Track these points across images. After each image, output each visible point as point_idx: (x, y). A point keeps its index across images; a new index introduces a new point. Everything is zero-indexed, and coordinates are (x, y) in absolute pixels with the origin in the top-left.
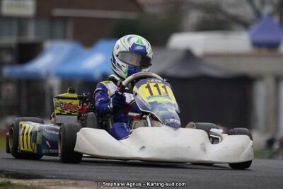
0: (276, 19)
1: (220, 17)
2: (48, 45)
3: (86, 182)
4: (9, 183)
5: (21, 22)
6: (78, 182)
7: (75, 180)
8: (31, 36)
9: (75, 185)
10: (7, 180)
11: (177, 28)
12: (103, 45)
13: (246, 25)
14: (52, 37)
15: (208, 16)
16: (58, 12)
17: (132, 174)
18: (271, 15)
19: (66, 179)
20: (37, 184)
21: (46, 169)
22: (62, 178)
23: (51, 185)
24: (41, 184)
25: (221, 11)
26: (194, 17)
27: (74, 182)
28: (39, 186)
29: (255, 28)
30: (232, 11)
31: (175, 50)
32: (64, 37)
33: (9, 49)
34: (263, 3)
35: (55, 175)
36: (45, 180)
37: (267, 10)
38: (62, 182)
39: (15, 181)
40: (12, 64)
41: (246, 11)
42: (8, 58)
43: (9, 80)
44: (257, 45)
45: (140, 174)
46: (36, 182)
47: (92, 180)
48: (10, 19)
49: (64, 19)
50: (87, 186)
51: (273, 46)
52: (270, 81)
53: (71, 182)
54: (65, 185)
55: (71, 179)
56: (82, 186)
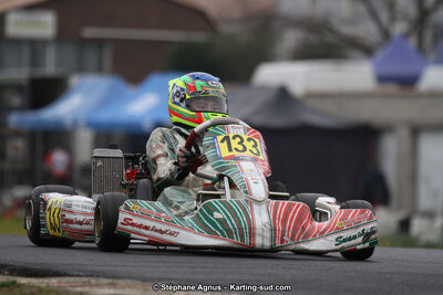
0: (412, 42)
1: (330, 39)
2: (75, 80)
3: (129, 281)
4: (14, 283)
5: (35, 46)
6: (116, 281)
7: (113, 278)
8: (50, 68)
9: (113, 285)
10: (12, 278)
11: (266, 55)
12: (155, 80)
13: (368, 51)
14: (81, 69)
15: (312, 38)
16: (90, 32)
18: (406, 36)
19: (98, 276)
20: (56, 285)
21: (69, 262)
22: (92, 276)
23: (76, 286)
24: (62, 285)
25: (331, 30)
26: (291, 38)
27: (110, 281)
28: (59, 287)
29: (381, 54)
30: (347, 30)
31: (263, 88)
32: (99, 70)
33: (17, 88)
34: (393, 19)
35: (83, 271)
36: (67, 279)
37: (399, 28)
38: (93, 281)
39: (23, 281)
40: (21, 109)
41: (367, 31)
42: (16, 100)
43: (17, 134)
44: (382, 79)
46: (54, 282)
47: (136, 278)
48: (18, 42)
49: (99, 43)
50: (130, 287)
51: (408, 82)
52: (404, 133)
53: (106, 281)
54: (98, 286)
55: (106, 277)
56: (122, 288)
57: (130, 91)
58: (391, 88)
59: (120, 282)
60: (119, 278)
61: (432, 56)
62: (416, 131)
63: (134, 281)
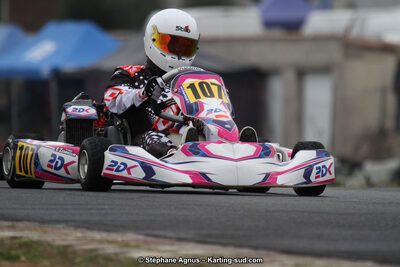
3: (28, 224)
6: (15, 224)
7: (13, 220)
9: (12, 228)
12: (53, 28)
17: (93, 211)
27: (10, 223)
44: (269, 24)
45: (104, 212)
47: (35, 221)
50: (28, 229)
51: (293, 27)
52: (290, 76)
53: (6, 223)
55: (6, 219)
56: (22, 230)
57: (30, 38)
58: (278, 33)
59: (21, 225)
62: (301, 74)
63: (33, 224)
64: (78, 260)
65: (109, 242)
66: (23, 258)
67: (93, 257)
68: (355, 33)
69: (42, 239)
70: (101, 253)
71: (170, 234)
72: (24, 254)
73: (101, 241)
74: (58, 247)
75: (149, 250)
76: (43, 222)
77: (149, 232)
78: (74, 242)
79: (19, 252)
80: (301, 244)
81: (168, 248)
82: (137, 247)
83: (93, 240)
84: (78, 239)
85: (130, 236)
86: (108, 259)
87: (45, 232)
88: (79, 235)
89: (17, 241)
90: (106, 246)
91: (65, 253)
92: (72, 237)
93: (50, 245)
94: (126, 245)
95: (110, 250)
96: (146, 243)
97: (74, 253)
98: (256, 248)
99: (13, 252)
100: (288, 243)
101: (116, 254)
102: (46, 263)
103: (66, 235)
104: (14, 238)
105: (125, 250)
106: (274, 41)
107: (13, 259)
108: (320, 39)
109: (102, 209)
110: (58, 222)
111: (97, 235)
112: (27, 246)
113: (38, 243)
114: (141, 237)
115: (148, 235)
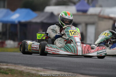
0: (86, 1)
3: (11, 64)
6: (8, 64)
7: (7, 63)
9: (7, 65)
11: (48, 4)
12: (19, 10)
13: (74, 4)
17: (29, 61)
27: (6, 64)
29: (78, 4)
31: (47, 13)
32: (4, 7)
44: (78, 11)
50: (11, 66)
51: (85, 12)
52: (83, 25)
53: (5, 64)
54: (3, 65)
55: (5, 63)
56: (9, 66)
57: (12, 13)
58: (80, 13)
59: (9, 64)
60: (8, 63)
61: (91, 5)
62: (87, 24)
64: (25, 75)
65: (33, 70)
66: (10, 74)
67: (29, 74)
68: (101, 14)
69: (15, 68)
70: (31, 73)
71: (50, 68)
72: (10, 72)
73: (31, 70)
74: (19, 71)
75: (44, 72)
76: (15, 64)
77: (44, 67)
78: (24, 70)
79: (9, 72)
80: (86, 72)
81: (49, 72)
82: (41, 71)
83: (29, 69)
84: (25, 69)
85: (39, 69)
86: (33, 74)
87: (16, 67)
88: (25, 67)
89: (8, 69)
90: (32, 71)
91: (21, 73)
92: (23, 68)
93: (17, 70)
94: (38, 71)
95: (34, 72)
96: (43, 70)
97: (24, 73)
98: (73, 73)
99: (7, 72)
100: (83, 71)
101: (35, 73)
102: (16, 75)
103: (22, 68)
104: (7, 68)
105: (38, 72)
106: (79, 15)
107: (7, 74)
108: (92, 15)
109: (32, 61)
110: (19, 64)
111: (30, 68)
112: (11, 70)
113: (14, 70)
114: (42, 69)
115: (44, 68)
